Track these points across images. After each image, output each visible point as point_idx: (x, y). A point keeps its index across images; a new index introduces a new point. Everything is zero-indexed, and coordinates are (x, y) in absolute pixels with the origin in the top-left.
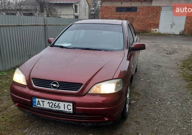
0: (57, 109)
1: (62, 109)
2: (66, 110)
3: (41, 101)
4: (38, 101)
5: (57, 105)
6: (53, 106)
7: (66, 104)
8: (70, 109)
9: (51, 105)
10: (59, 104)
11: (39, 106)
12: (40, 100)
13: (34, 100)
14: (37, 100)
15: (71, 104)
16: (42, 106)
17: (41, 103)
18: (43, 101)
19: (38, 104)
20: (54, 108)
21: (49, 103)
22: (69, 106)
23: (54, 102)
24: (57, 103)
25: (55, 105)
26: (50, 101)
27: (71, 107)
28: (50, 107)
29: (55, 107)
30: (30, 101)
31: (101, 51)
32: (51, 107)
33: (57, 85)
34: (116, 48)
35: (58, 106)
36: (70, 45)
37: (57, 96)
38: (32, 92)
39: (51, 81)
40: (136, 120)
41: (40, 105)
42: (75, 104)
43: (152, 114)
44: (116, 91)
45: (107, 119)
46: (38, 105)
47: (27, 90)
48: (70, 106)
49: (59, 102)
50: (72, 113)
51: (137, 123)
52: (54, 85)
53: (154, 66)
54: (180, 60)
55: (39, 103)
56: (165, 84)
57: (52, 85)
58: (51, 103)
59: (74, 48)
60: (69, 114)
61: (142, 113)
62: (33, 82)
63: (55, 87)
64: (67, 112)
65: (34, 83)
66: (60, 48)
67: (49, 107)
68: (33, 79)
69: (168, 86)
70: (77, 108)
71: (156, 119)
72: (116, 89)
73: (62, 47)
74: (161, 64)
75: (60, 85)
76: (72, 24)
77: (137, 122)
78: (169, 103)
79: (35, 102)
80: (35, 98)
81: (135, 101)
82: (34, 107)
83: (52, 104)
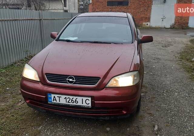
0: (75, 104)
1: (80, 104)
2: (84, 104)
3: (58, 97)
4: (54, 97)
5: (74, 100)
6: (70, 101)
7: (85, 99)
8: (89, 104)
9: (68, 100)
10: (77, 99)
11: (55, 101)
12: (56, 96)
13: (49, 96)
14: (53, 96)
15: (90, 99)
16: (58, 102)
17: (57, 99)
18: (59, 97)
19: (54, 100)
20: (71, 103)
21: (66, 98)
22: (87, 100)
23: (71, 97)
24: (75, 98)
25: (72, 101)
26: (67, 97)
27: (89, 102)
29: (73, 102)
30: (45, 97)
31: (111, 44)
32: (68, 102)
33: (73, 79)
34: (125, 41)
35: (76, 101)
36: (77, 39)
37: (74, 91)
38: (46, 88)
39: (66, 76)
40: (149, 112)
41: (56, 101)
42: (93, 98)
43: (162, 105)
44: (134, 84)
45: (125, 112)
46: (53, 101)
47: (40, 86)
48: (89, 100)
49: (77, 97)
50: (91, 107)
51: (150, 115)
52: (71, 80)
53: (153, 59)
54: (177, 52)
55: (55, 99)
56: (168, 76)
57: (68, 80)
58: (68, 98)
59: (82, 42)
60: (87, 108)
61: (153, 105)
62: (47, 77)
63: (71, 82)
64: (86, 107)
65: (48, 79)
66: (66, 42)
67: (66, 102)
68: (46, 74)
69: (171, 78)
70: (95, 102)
71: (168, 110)
72: (133, 82)
73: (68, 41)
74: (160, 57)
75: (76, 79)
76: (75, 17)
77: (150, 113)
78: (177, 94)
80: (50, 94)
81: (144, 94)
82: (49, 103)
83: (69, 99)
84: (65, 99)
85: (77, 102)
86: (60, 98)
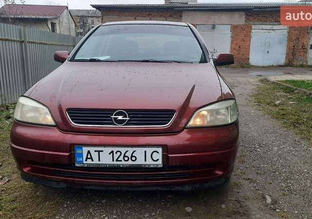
0: (130, 162)
2: (149, 162)
3: (95, 151)
4: (89, 152)
5: (129, 154)
6: (121, 158)
7: (150, 150)
8: (158, 160)
9: (116, 156)
10: (134, 151)
11: (89, 161)
13: (78, 151)
14: (85, 150)
15: (160, 150)
16: (96, 161)
17: (95, 155)
18: (99, 152)
19: (87, 158)
20: (123, 162)
24: (131, 150)
25: (125, 156)
28: (115, 160)
29: (126, 159)
30: (67, 154)
33: (125, 116)
35: (132, 156)
41: (93, 160)
46: (86, 160)
52: (120, 118)
55: (89, 157)
58: (116, 153)
67: (113, 161)
75: (131, 116)
79: (81, 155)
83: (119, 153)
84: (110, 154)
85: (134, 159)
86: (101, 153)
